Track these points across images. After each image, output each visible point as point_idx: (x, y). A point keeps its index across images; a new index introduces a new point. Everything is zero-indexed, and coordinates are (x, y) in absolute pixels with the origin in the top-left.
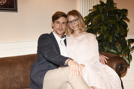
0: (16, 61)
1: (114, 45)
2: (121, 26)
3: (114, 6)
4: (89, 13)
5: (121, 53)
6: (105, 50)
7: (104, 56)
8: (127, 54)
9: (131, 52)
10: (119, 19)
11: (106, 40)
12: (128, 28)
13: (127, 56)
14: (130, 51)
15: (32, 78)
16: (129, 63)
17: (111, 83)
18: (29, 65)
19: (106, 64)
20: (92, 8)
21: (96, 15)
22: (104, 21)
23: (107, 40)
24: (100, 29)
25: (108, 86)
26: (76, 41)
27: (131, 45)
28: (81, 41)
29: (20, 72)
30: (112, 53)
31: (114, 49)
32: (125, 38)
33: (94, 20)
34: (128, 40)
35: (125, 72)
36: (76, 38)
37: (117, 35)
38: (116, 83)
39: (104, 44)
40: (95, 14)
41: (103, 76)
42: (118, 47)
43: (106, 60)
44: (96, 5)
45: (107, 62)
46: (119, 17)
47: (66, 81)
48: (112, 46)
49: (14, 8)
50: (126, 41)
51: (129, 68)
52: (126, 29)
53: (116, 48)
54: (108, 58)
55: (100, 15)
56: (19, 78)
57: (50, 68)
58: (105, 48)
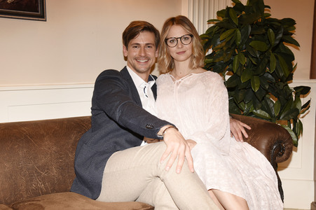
0: (42, 132)
1: (263, 99)
2: (279, 56)
3: (265, 12)
4: (207, 27)
5: (278, 118)
6: (243, 111)
7: (242, 124)
8: (292, 121)
9: (302, 115)
10: (275, 39)
11: (245, 89)
12: (294, 62)
13: (292, 125)
14: (298, 114)
15: (78, 169)
16: (295, 139)
17: (256, 183)
18: (71, 141)
19: (245, 140)
20: (216, 15)
21: (224, 32)
22: (241, 44)
23: (248, 87)
24: (231, 62)
25: (250, 189)
26: (178, 87)
27: (302, 99)
28: (188, 88)
29: (51, 155)
30: (258, 116)
31: (262, 109)
32: (287, 85)
33: (219, 43)
34: (294, 88)
35: (287, 159)
36: (177, 81)
37: (270, 76)
38: (266, 182)
39: (240, 97)
40: (223, 30)
41: (239, 168)
42: (272, 105)
43: (244, 132)
44: (223, 10)
45: (246, 136)
46: (276, 35)
47: (155, 174)
48: (260, 100)
49: (38, 12)
50: (291, 90)
51: (296, 151)
52: (292, 65)
53: (268, 106)
54: (250, 128)
55: (232, 30)
56: (48, 169)
57: (118, 148)
58: (242, 105)
